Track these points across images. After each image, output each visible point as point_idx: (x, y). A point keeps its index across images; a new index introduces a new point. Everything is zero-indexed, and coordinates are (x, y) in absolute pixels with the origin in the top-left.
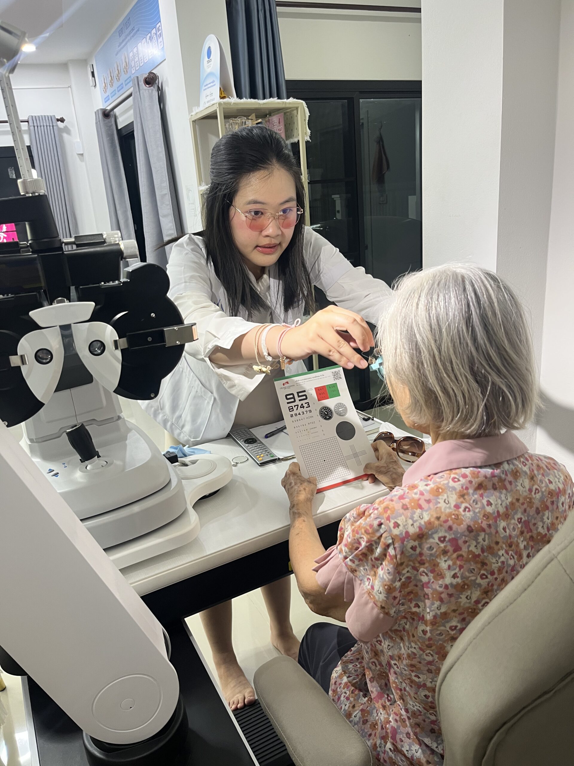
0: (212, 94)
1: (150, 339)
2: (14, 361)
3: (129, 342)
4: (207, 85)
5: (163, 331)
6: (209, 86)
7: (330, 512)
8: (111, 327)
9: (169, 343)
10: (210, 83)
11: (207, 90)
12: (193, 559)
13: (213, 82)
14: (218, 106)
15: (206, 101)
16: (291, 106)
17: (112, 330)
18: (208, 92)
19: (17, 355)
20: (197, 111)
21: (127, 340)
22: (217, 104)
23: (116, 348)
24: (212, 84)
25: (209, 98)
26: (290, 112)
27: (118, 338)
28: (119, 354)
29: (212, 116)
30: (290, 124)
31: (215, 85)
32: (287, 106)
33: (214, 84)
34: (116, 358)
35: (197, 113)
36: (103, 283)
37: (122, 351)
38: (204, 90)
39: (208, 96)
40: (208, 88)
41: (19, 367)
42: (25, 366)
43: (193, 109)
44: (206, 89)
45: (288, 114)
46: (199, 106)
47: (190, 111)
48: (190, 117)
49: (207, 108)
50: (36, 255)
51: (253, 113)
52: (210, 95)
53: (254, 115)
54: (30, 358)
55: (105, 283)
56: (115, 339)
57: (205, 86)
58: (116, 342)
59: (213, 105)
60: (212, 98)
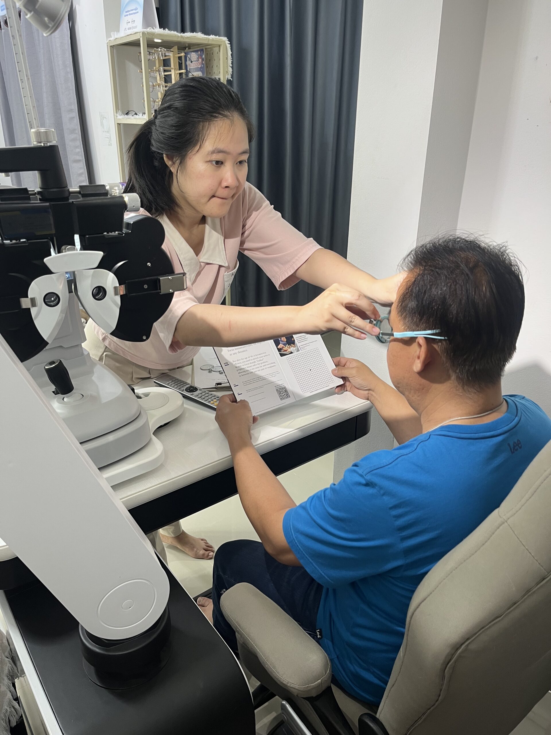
0: (134, 21)
1: (146, 286)
2: (25, 303)
3: (127, 289)
4: (128, 11)
5: (159, 280)
6: (131, 12)
7: (275, 440)
8: (113, 275)
9: (163, 291)
10: (132, 10)
11: (129, 16)
12: (160, 482)
13: (136, 9)
14: (141, 35)
15: (127, 27)
16: (213, 43)
17: (113, 278)
18: (130, 18)
19: (27, 297)
20: (116, 37)
21: (125, 287)
22: (141, 33)
23: (116, 294)
24: (134, 11)
25: (130, 25)
26: (211, 49)
27: (118, 285)
28: (118, 299)
29: (136, 44)
30: (210, 60)
31: (138, 12)
32: (210, 42)
33: (136, 11)
34: (116, 304)
35: (117, 39)
36: (106, 233)
37: (121, 296)
38: (125, 16)
39: (129, 22)
40: (130, 14)
41: (29, 309)
42: (34, 308)
43: (112, 34)
44: (127, 15)
45: (208, 50)
46: (119, 31)
47: (108, 35)
48: (108, 41)
49: (128, 35)
50: (48, 204)
51: (176, 45)
52: (132, 22)
53: (176, 47)
54: (40, 300)
55: (108, 233)
56: (116, 286)
57: (126, 12)
58: (115, 288)
59: (136, 33)
60: (134, 25)
